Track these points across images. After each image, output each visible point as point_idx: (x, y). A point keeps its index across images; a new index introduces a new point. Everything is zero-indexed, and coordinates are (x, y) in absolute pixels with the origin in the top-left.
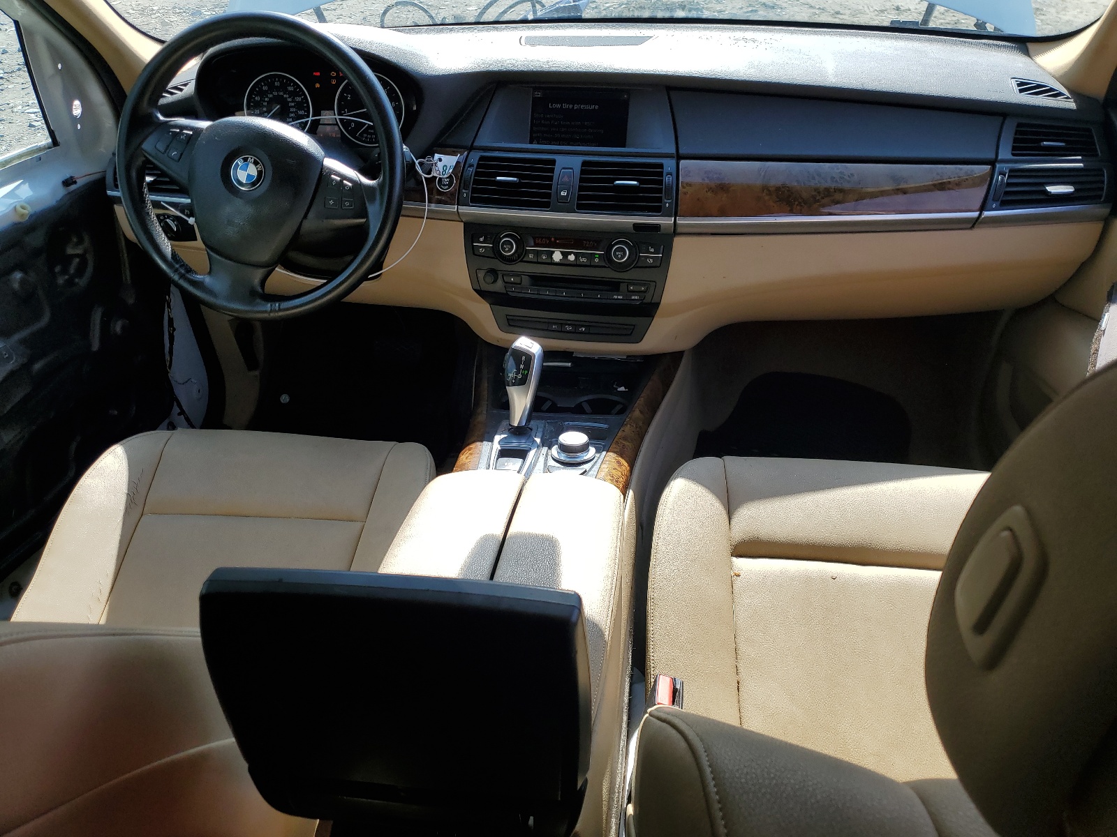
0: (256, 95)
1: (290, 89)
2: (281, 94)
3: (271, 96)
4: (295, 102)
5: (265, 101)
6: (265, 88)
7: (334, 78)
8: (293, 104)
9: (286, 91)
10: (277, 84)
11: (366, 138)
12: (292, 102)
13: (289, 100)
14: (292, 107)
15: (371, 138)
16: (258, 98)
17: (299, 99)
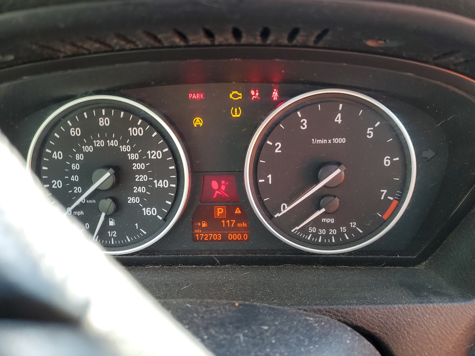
0: (53, 149)
1: (136, 132)
2: (113, 143)
3: (89, 149)
4: (147, 160)
5: (76, 162)
6: (75, 132)
7: (236, 104)
8: (141, 166)
9: (124, 138)
10: (104, 122)
11: (316, 235)
12: (140, 161)
13: (133, 157)
14: (140, 172)
15: (327, 236)
16: (58, 155)
17: (156, 155)
